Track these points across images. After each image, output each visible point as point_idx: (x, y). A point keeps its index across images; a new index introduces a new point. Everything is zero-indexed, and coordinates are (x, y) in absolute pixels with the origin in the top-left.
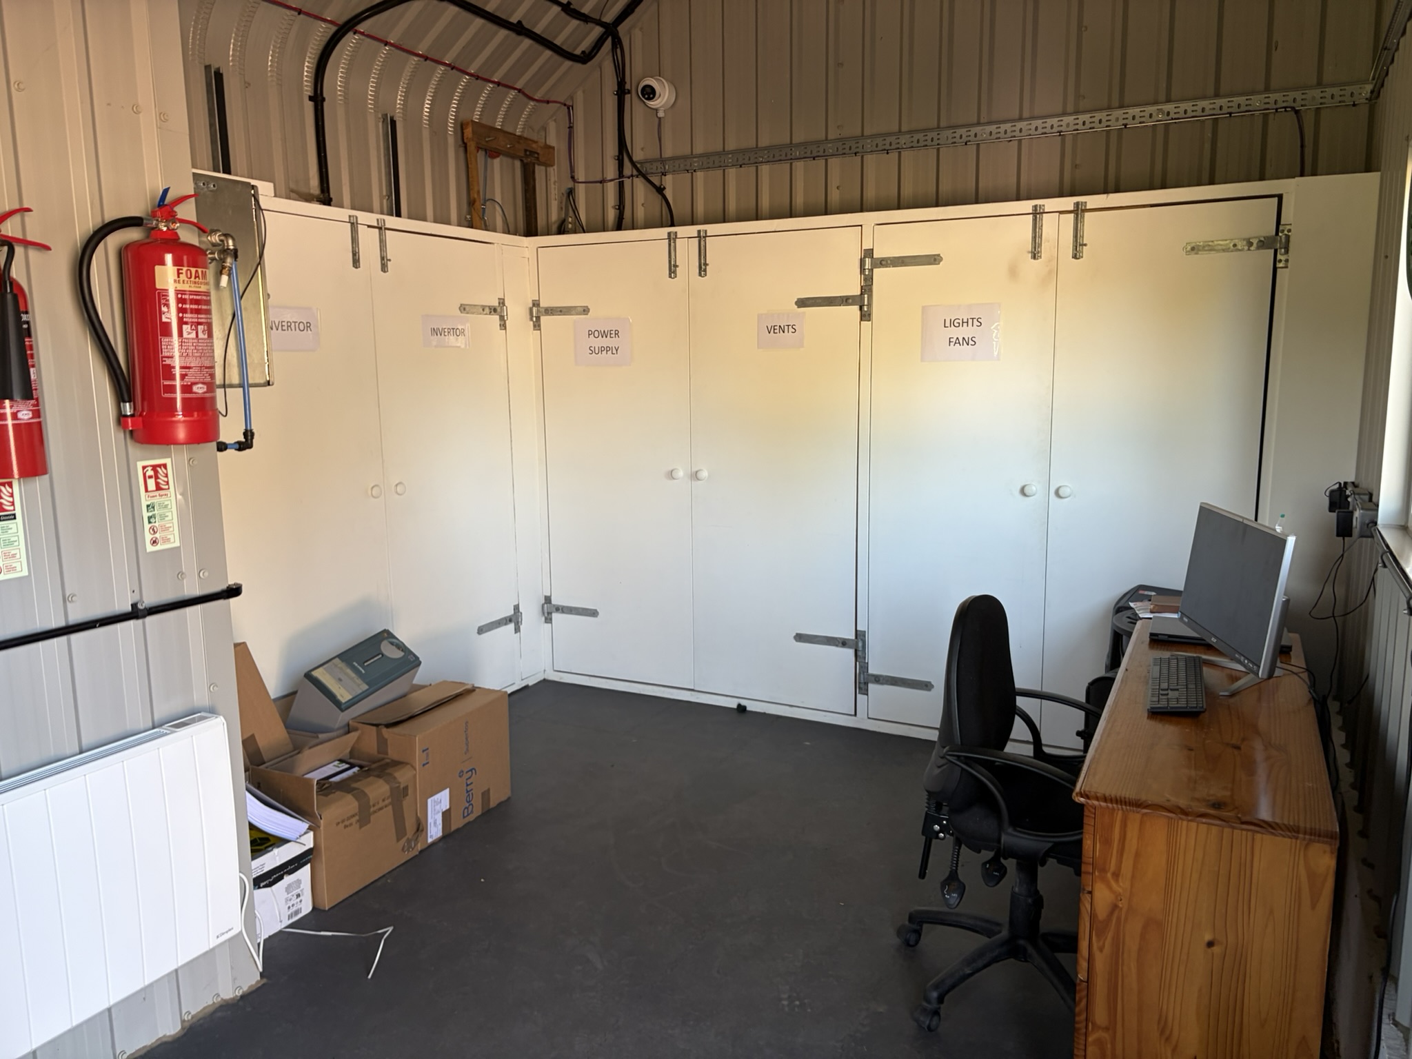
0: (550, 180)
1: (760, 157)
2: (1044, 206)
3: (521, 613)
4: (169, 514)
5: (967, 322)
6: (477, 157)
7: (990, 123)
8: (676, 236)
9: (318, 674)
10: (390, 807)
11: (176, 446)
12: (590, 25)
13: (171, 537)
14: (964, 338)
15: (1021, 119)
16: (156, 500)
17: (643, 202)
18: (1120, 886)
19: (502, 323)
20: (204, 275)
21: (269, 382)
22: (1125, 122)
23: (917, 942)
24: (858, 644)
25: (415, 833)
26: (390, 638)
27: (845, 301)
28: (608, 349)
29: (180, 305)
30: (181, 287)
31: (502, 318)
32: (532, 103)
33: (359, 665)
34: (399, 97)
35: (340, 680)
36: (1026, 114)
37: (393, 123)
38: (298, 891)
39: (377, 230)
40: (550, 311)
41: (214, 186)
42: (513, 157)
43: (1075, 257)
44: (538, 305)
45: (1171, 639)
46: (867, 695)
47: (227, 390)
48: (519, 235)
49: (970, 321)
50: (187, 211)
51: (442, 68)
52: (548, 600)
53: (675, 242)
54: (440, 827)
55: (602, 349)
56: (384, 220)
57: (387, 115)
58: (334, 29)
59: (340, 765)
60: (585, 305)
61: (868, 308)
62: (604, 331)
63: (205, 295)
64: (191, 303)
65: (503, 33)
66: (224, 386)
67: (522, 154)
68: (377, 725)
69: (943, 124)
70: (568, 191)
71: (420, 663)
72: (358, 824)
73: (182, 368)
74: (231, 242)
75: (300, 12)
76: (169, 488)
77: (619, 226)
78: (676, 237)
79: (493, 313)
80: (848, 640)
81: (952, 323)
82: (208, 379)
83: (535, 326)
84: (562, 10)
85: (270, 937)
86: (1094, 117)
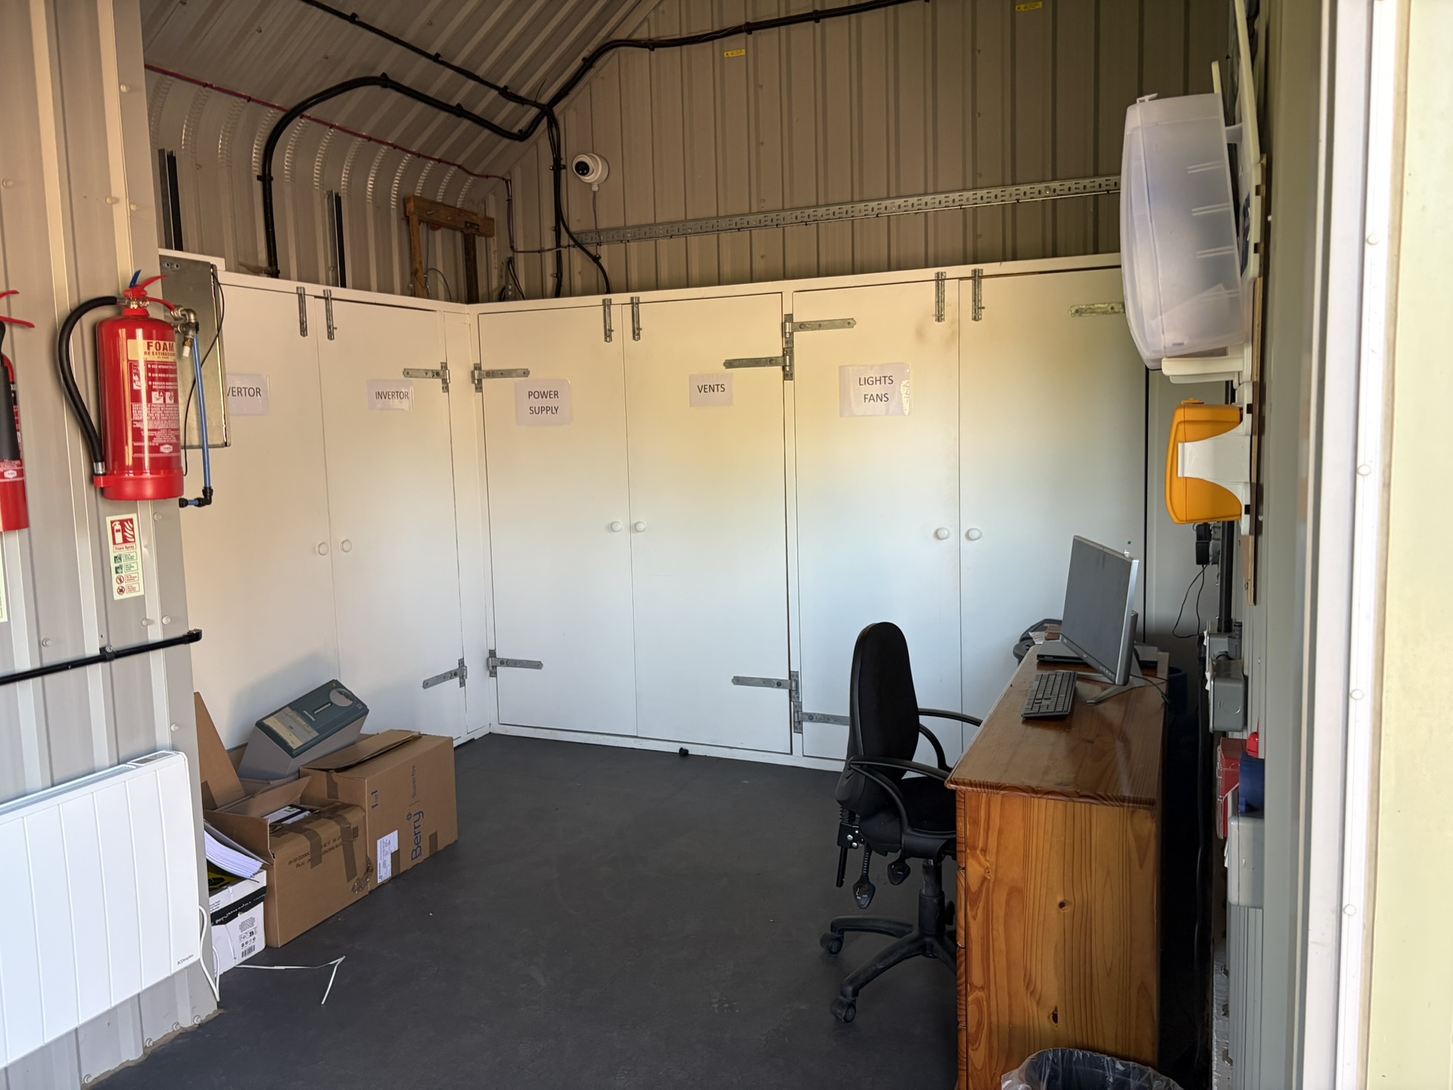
0: (490, 250)
1: (689, 228)
2: (945, 273)
3: (466, 667)
4: (135, 565)
5: (880, 380)
6: (418, 229)
7: (899, 197)
8: (611, 302)
9: (269, 722)
10: (341, 847)
11: (141, 501)
12: (526, 107)
13: (136, 586)
14: (877, 395)
15: (926, 194)
16: (123, 552)
17: (580, 270)
18: (987, 861)
19: (445, 386)
20: (171, 348)
21: (226, 443)
22: (1018, 197)
23: (839, 949)
24: (792, 684)
25: (365, 874)
26: (338, 688)
27: (770, 362)
28: (548, 409)
29: (150, 374)
30: (150, 358)
31: (444, 381)
32: (472, 178)
33: (309, 713)
34: (344, 175)
35: (291, 727)
36: (930, 190)
37: (338, 199)
38: (251, 929)
39: (323, 301)
40: (491, 374)
41: (177, 266)
42: (454, 229)
43: (975, 319)
44: (480, 369)
45: (1055, 660)
46: (802, 733)
47: (187, 450)
48: (461, 303)
49: (883, 379)
50: (155, 291)
51: (385, 147)
52: (492, 653)
53: (609, 309)
54: (389, 868)
55: (542, 409)
56: (330, 291)
57: (332, 192)
58: (282, 114)
59: (291, 810)
60: (525, 368)
61: (790, 369)
62: (544, 392)
63: (171, 365)
64: (159, 373)
65: (443, 115)
66: (185, 447)
67: (463, 226)
68: (327, 770)
69: (856, 198)
70: (507, 260)
71: (368, 711)
72: (310, 863)
73: (149, 430)
74: (192, 316)
75: (249, 99)
76: (135, 541)
77: (558, 294)
78: (611, 304)
79: (435, 376)
80: (783, 680)
81: (866, 381)
82: (174, 441)
83: (476, 388)
84: (499, 93)
85: (224, 973)
86: (990, 192)
